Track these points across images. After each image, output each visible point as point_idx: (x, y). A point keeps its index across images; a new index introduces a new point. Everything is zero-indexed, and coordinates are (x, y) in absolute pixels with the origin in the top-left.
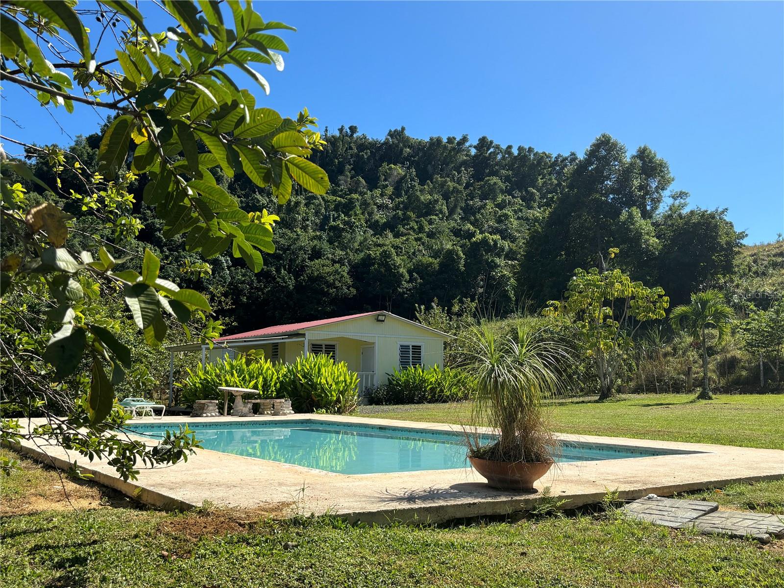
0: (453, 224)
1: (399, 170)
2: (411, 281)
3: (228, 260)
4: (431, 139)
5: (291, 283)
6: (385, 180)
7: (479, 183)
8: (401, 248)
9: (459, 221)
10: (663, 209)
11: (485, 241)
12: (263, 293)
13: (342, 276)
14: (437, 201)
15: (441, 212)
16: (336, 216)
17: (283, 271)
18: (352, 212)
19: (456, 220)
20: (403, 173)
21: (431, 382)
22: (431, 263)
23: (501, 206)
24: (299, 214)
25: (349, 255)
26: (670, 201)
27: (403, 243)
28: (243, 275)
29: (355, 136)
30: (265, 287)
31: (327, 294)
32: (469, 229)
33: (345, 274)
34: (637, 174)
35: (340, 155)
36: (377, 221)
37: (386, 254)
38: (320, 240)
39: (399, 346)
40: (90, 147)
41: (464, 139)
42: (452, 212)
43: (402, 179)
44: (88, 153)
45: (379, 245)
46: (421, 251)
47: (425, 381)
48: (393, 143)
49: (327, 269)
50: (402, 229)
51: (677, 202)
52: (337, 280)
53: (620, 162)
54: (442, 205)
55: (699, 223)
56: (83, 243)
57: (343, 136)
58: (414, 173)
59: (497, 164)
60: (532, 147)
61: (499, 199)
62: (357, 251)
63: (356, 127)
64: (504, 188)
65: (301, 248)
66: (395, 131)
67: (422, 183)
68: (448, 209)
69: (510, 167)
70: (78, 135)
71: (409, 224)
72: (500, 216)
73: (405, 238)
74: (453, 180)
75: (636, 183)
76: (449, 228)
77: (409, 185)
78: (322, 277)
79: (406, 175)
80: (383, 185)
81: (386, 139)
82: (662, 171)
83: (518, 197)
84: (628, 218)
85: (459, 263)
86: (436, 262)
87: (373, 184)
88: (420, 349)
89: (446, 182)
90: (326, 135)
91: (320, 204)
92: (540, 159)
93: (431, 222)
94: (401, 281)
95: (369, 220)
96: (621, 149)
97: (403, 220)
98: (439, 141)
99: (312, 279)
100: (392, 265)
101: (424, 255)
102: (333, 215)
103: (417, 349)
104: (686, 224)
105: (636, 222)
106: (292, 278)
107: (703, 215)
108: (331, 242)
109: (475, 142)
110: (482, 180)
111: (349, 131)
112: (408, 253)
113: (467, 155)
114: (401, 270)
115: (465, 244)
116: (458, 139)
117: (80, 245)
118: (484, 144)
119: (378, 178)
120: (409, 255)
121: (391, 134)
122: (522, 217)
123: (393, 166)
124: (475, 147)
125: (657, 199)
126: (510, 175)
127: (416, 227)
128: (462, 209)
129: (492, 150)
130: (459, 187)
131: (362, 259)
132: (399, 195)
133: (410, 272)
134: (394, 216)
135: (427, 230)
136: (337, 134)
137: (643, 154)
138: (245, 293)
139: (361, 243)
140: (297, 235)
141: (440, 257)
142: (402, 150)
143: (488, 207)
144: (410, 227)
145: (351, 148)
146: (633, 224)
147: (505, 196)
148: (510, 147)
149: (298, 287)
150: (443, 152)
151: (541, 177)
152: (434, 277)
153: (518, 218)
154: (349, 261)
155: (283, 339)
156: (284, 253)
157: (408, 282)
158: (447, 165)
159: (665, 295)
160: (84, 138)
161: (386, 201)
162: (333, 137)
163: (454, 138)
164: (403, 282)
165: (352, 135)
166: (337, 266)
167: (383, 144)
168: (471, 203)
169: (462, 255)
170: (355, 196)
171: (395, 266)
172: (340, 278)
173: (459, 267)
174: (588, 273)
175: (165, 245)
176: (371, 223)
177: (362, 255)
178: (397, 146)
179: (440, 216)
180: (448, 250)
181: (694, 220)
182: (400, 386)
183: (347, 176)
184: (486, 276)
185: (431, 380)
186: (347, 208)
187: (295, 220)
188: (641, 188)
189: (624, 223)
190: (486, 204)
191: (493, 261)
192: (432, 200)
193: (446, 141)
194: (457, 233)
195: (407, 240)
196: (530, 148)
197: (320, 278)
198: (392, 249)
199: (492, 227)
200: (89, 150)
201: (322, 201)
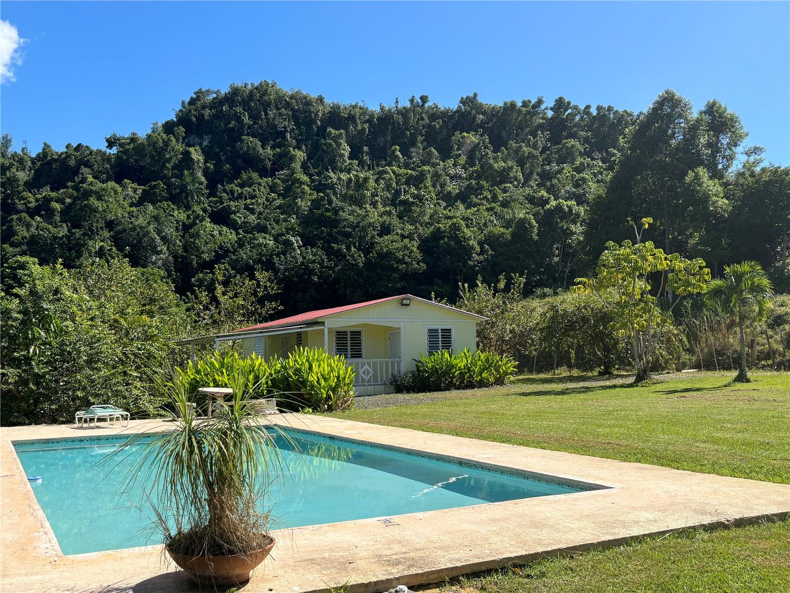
0: (528, 191)
1: (472, 138)
2: (482, 252)
3: (298, 240)
4: (505, 104)
5: (361, 261)
6: (458, 149)
7: (556, 147)
8: (472, 220)
9: (535, 188)
10: (736, 166)
11: (559, 208)
12: (334, 272)
13: (412, 251)
14: (511, 168)
15: (516, 179)
16: (407, 189)
17: (353, 249)
18: (422, 185)
19: (532, 187)
20: (477, 141)
21: (460, 367)
22: (503, 234)
23: (579, 170)
24: (368, 190)
25: (419, 229)
26: (744, 158)
27: (474, 215)
28: (314, 255)
29: (426, 105)
30: (336, 265)
31: (396, 270)
32: (542, 196)
33: (415, 249)
34: (704, 130)
35: (411, 126)
36: (450, 193)
37: (455, 226)
38: (390, 216)
39: (426, 331)
40: (165, 133)
41: (540, 102)
42: (527, 178)
43: (476, 146)
44: (163, 140)
45: (450, 218)
46: (493, 221)
47: (453, 367)
48: (466, 111)
49: (396, 245)
50: (475, 200)
51: (752, 159)
52: (406, 255)
53: (686, 119)
54: (517, 172)
55: (771, 181)
56: (158, 229)
57: (414, 106)
58: (488, 140)
59: (575, 126)
60: (612, 106)
61: (578, 163)
62: (427, 225)
63: (426, 97)
64: (583, 150)
65: (370, 225)
66: (467, 98)
67: (496, 150)
68: (523, 176)
69: (589, 127)
70: (154, 122)
71: (482, 194)
72: (577, 181)
73: (476, 209)
74: (528, 145)
75: (703, 140)
76: (523, 196)
77: (483, 153)
78: (391, 253)
79: (479, 143)
80: (456, 155)
81: (459, 107)
82: (733, 127)
83: (598, 159)
84: (694, 179)
85: (532, 232)
86: (508, 233)
87: (445, 154)
88: (450, 333)
89: (520, 147)
90: (397, 107)
91: (391, 179)
92: (620, 118)
93: (505, 191)
94: (472, 254)
95: (441, 192)
96: (686, 105)
97: (477, 189)
98: (513, 105)
99: (381, 255)
100: (462, 237)
101: (495, 225)
102: (405, 189)
103: (447, 333)
104: (756, 183)
105: (703, 182)
106: (362, 255)
107: (776, 171)
108: (400, 217)
109: (551, 104)
110: (559, 143)
111: (420, 101)
112: (479, 224)
113: (543, 118)
114: (471, 242)
115: (539, 212)
116: (533, 102)
117: (154, 231)
118: (560, 105)
119: (451, 148)
120: (480, 226)
121: (463, 102)
122: (602, 179)
123: (465, 134)
124: (551, 109)
125: (730, 156)
126: (588, 136)
127: (489, 196)
128: (538, 174)
129: (569, 111)
130: (534, 152)
131: (432, 232)
132: (473, 165)
133: (481, 244)
134: (468, 186)
135: (501, 199)
136: (408, 105)
137: (712, 109)
138: (316, 272)
139: (431, 217)
140: (366, 211)
141: (511, 227)
142: (475, 117)
143: (565, 172)
144: (483, 197)
145: (422, 119)
146: (700, 185)
147: (585, 159)
148: (588, 107)
149: (368, 264)
150: (518, 116)
151: (622, 136)
152: (506, 248)
153: (598, 181)
154: (419, 236)
155: (301, 328)
156: (354, 230)
157: (479, 255)
158: (523, 130)
159: (706, 267)
160: (160, 124)
161: (459, 171)
162: (404, 108)
163: (530, 102)
164: (474, 255)
165: (423, 105)
166: (407, 241)
167: (455, 112)
168: (548, 168)
169: (534, 223)
170: (426, 168)
171: (465, 238)
172: (410, 253)
173: (532, 236)
174: (621, 246)
175: (241, 227)
176: (443, 195)
177: (432, 229)
178: (470, 113)
179: (515, 183)
180: (520, 219)
181: (765, 178)
182: (427, 372)
183: (419, 148)
184: (561, 244)
185: (459, 365)
186: (417, 181)
187: (364, 196)
188: (709, 145)
189: (690, 185)
190: (563, 168)
191: (568, 229)
192: (506, 167)
193: (521, 105)
194: (531, 200)
195: (478, 210)
196: (609, 107)
197: (389, 254)
198: (462, 221)
199: (569, 192)
200: (164, 136)
201: (392, 175)
